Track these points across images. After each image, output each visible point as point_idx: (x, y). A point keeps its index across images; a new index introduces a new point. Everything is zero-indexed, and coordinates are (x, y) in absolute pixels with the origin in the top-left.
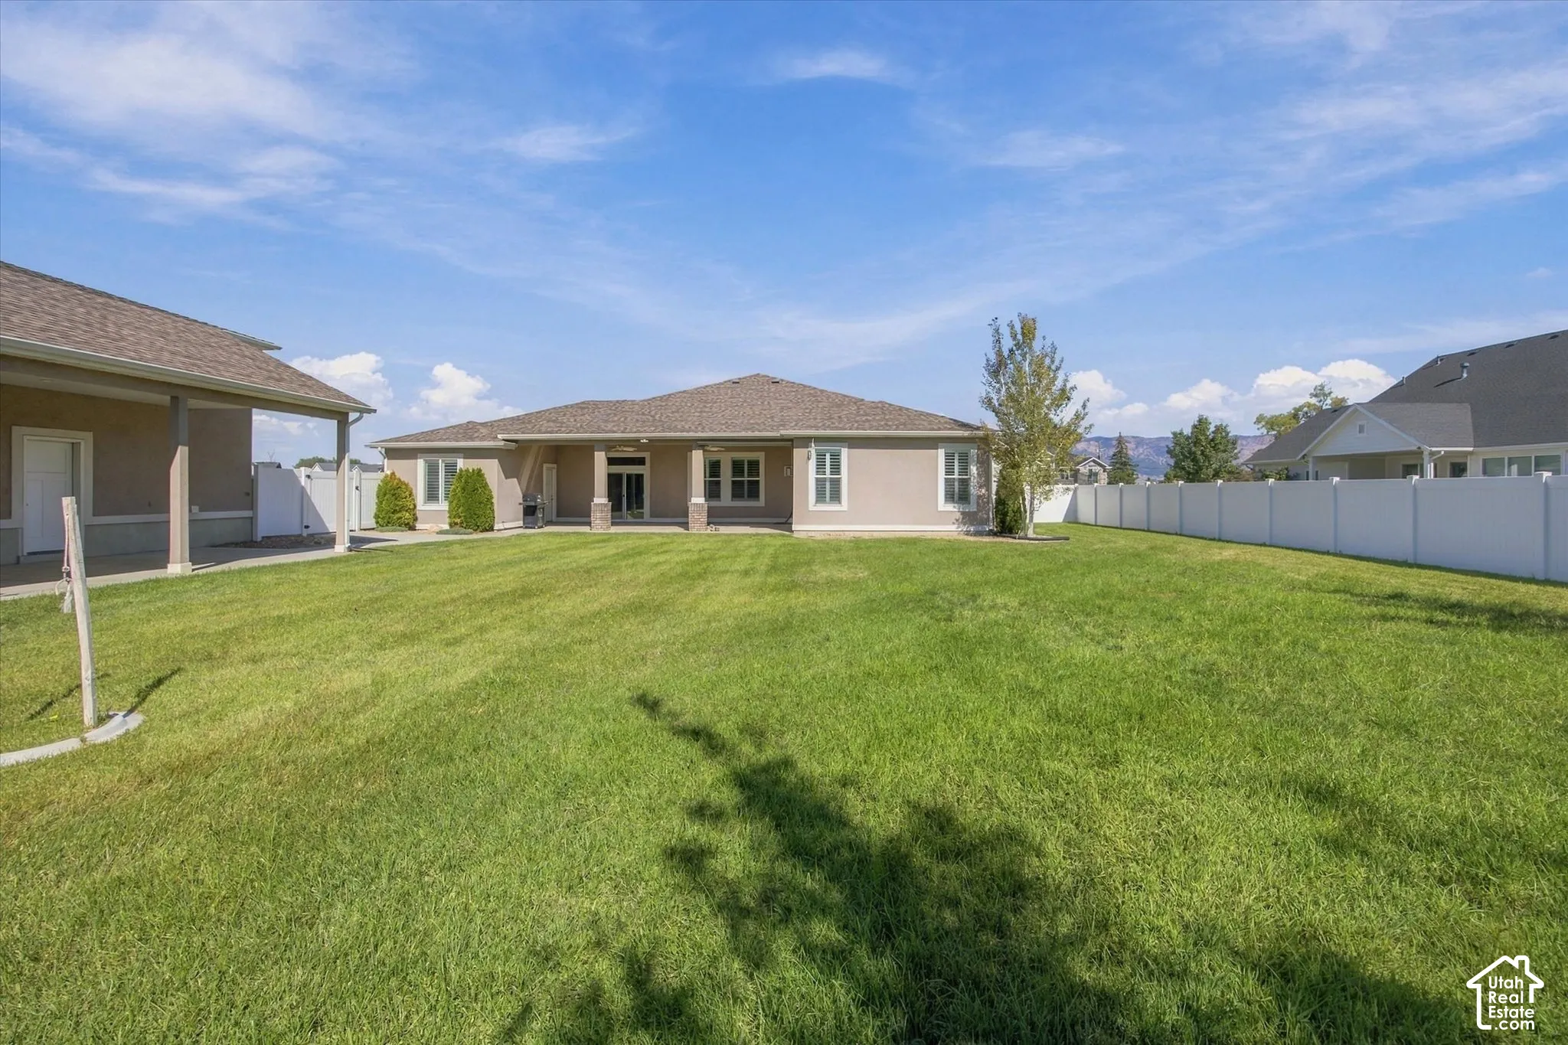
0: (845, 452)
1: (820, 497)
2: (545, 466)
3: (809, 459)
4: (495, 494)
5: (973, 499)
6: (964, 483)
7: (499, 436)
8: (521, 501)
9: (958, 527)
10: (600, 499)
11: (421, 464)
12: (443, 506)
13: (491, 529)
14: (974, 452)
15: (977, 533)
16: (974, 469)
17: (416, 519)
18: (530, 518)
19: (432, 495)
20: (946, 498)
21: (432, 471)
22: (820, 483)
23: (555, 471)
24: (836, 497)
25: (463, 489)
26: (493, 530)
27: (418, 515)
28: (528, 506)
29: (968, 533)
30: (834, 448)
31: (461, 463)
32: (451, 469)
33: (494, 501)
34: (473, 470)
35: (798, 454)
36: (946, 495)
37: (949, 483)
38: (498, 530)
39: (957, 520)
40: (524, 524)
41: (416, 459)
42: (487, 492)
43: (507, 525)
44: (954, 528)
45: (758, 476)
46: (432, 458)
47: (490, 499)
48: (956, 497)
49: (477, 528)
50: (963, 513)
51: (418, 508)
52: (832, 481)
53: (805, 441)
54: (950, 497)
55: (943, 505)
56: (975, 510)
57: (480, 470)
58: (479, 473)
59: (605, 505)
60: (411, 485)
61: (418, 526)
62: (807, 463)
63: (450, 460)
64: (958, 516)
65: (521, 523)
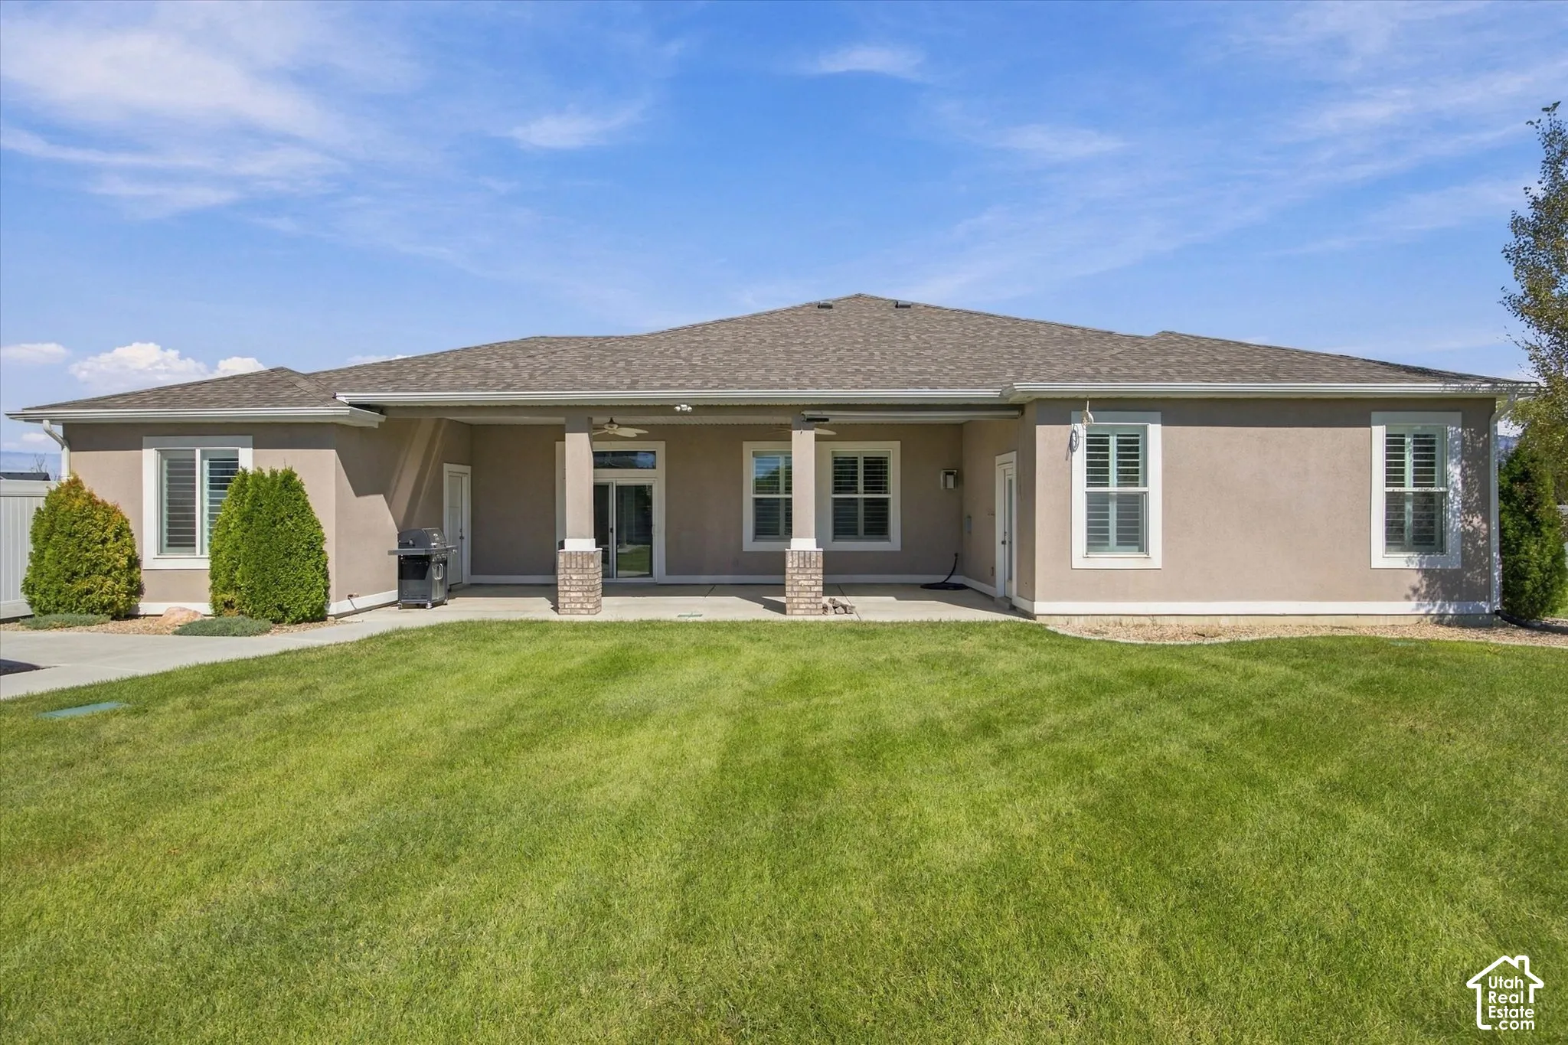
0: (1155, 433)
1: (1097, 538)
2: (446, 466)
3: (1071, 448)
4: (329, 530)
5: (1452, 542)
6: (1430, 506)
7: (342, 397)
8: (396, 548)
9: (1419, 606)
10: (579, 542)
11: (150, 459)
12: (198, 560)
13: (318, 616)
14: (1454, 431)
15: (1463, 621)
16: (1454, 471)
17: (138, 591)
18: (413, 585)
19: (178, 535)
20: (1388, 538)
21: (177, 479)
22: (1097, 506)
23: (466, 481)
24: (1132, 534)
25: (247, 518)
26: (323, 619)
27: (144, 578)
28: (406, 557)
29: (1440, 620)
30: (1127, 424)
31: (247, 459)
32: (224, 472)
33: (329, 548)
34: (274, 474)
35: (1048, 437)
36: (1388, 531)
37: (1394, 503)
38: (338, 616)
39: (1415, 591)
40: (401, 595)
41: (140, 448)
42: (309, 528)
43: (360, 602)
44: (1409, 606)
45: (886, 490)
46: (177, 445)
47: (315, 547)
48: (1408, 535)
49: (282, 616)
50: (1427, 573)
51: (145, 565)
52: (1122, 498)
53: (1061, 409)
54: (1395, 535)
55: (1382, 557)
56: (1458, 566)
57: (289, 476)
58: (288, 482)
59: (590, 556)
60: (126, 511)
61: (145, 606)
62: (1068, 458)
63: (221, 448)
64: (1416, 579)
65: (393, 595)
